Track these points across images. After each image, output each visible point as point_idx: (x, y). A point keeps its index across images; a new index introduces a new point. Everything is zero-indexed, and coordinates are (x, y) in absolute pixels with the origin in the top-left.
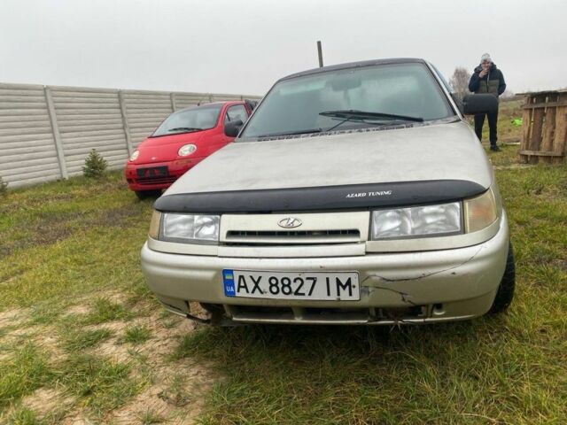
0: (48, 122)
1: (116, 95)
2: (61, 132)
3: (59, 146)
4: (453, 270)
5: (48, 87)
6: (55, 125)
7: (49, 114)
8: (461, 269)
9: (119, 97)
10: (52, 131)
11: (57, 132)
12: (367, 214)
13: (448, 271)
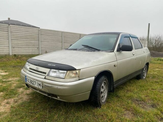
0: (61, 40)
1: (79, 35)
2: (64, 43)
3: (63, 46)
4: (57, 87)
5: (63, 32)
6: (63, 41)
7: (62, 38)
8: (59, 87)
9: (80, 35)
10: (62, 42)
11: (63, 43)
12: (49, 70)
13: (56, 87)
